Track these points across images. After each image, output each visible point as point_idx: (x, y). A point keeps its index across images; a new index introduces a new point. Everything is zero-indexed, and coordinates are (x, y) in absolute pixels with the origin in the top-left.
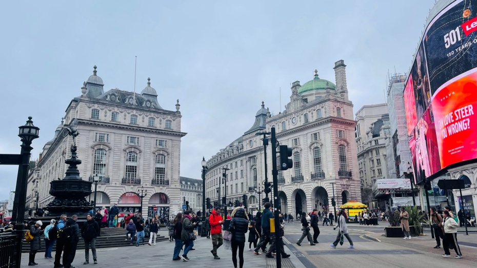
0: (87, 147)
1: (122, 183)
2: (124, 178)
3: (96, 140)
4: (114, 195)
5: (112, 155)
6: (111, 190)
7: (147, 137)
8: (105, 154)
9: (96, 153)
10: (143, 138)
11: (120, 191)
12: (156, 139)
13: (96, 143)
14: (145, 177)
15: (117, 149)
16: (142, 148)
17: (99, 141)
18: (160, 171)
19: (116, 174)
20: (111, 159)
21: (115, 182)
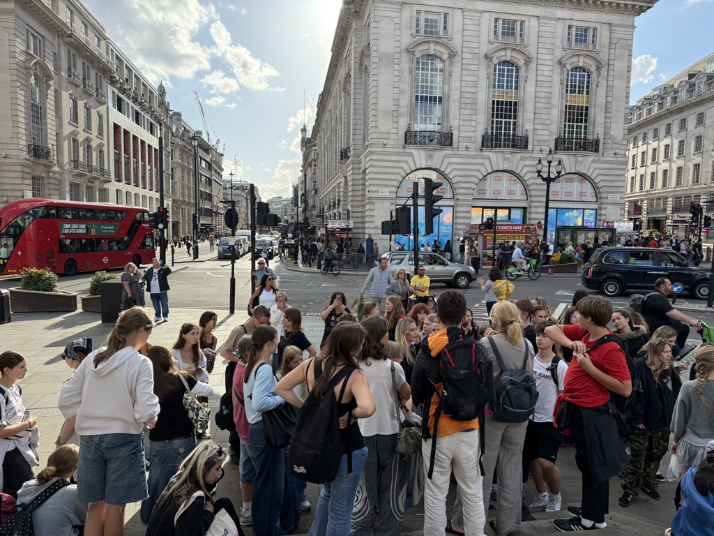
0: (397, 50)
1: (483, 146)
2: (486, 133)
3: (417, 31)
4: (462, 179)
5: (456, 70)
6: (456, 167)
7: (545, 18)
8: (441, 70)
9: (418, 69)
10: (534, 22)
11: (477, 167)
12: (568, 23)
13: (417, 38)
14: (539, 132)
15: (470, 56)
16: (532, 51)
17: (426, 32)
18: (577, 115)
19: (467, 123)
20: (455, 84)
21: (465, 144)
